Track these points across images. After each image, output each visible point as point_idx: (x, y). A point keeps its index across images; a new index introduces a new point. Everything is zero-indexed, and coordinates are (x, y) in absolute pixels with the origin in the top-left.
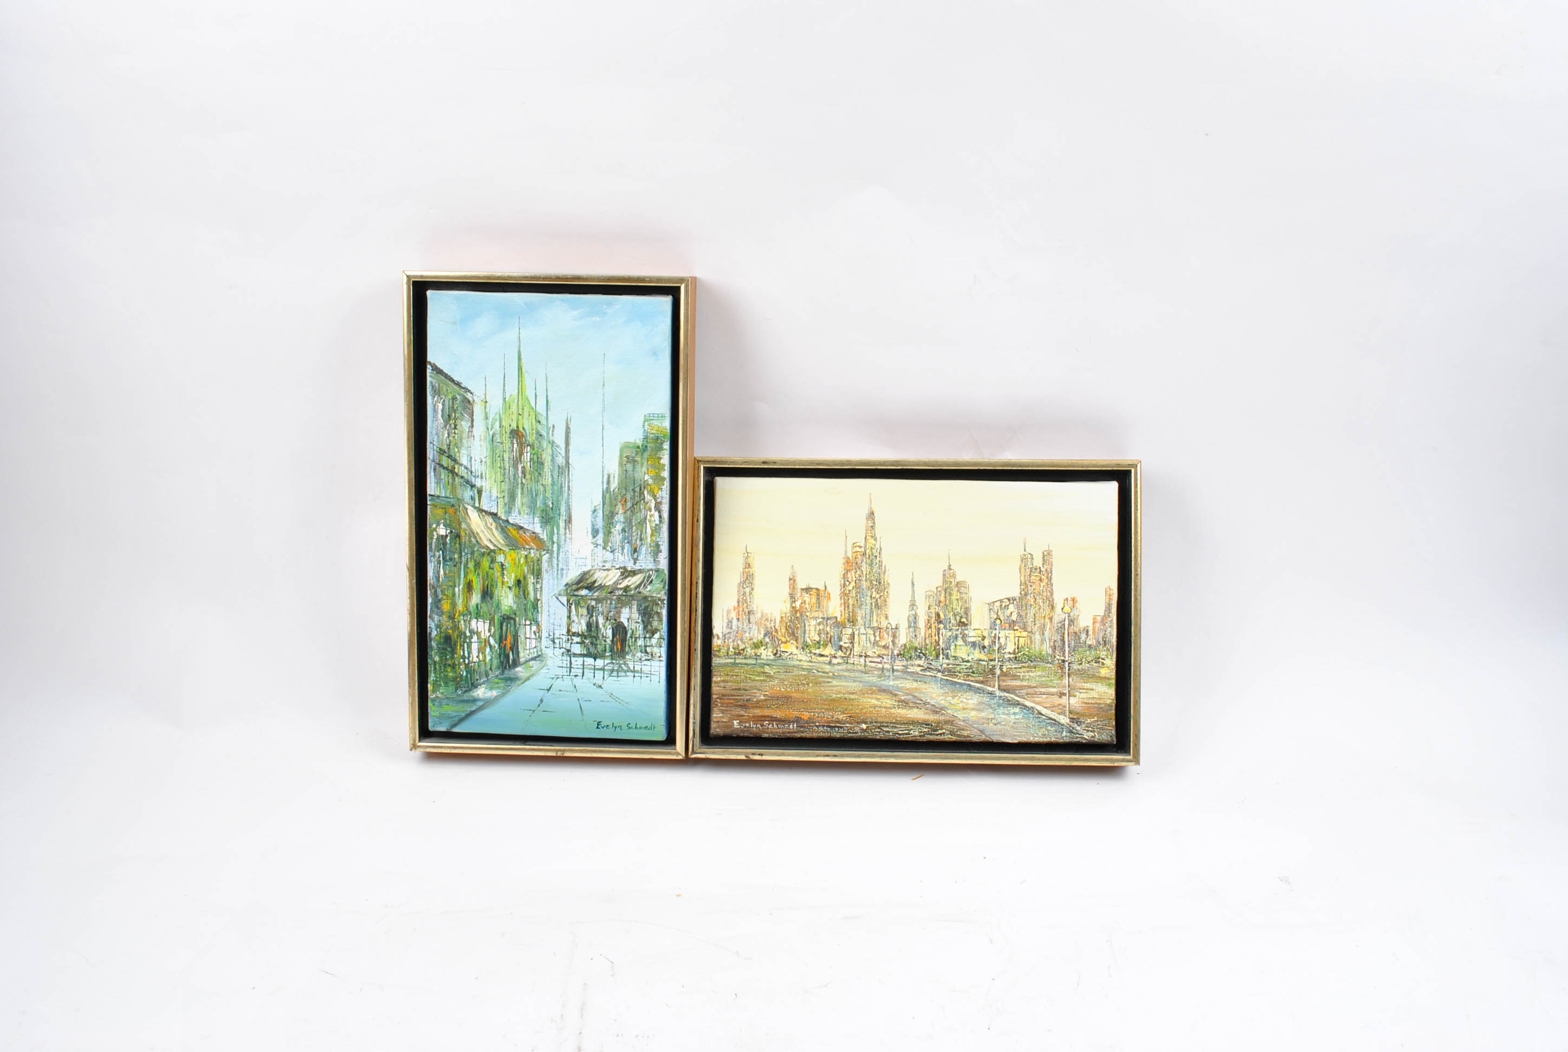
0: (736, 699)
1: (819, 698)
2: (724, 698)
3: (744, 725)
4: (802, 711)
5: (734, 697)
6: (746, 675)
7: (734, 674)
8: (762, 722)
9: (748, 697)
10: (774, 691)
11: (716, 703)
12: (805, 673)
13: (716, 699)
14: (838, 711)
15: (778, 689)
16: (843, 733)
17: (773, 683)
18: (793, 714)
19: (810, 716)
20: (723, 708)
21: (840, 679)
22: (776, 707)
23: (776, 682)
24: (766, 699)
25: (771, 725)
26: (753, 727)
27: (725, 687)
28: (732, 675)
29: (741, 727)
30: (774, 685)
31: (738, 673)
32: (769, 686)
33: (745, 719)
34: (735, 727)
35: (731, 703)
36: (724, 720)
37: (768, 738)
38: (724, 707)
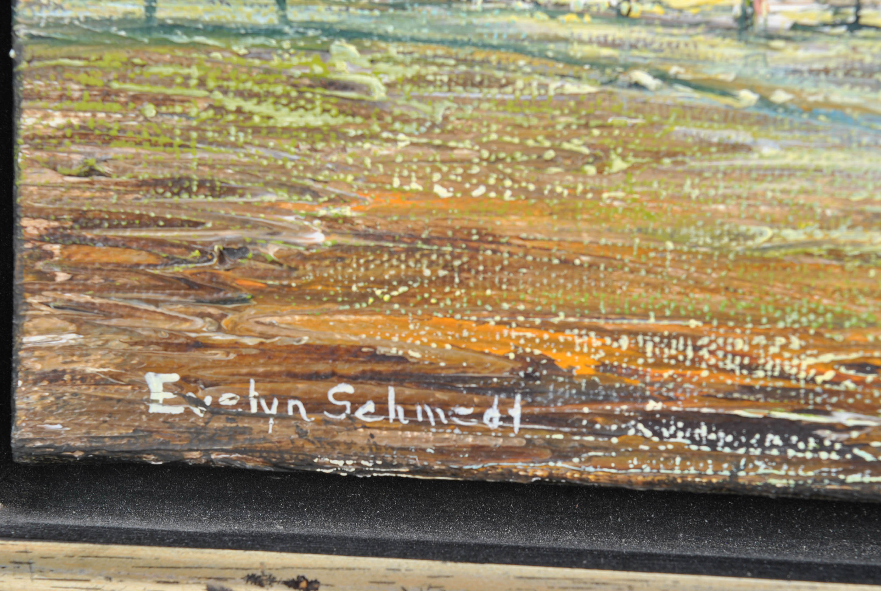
0: (161, 243)
1: (670, 245)
2: (89, 234)
3: (208, 400)
4: (561, 328)
5: (144, 234)
6: (218, 95)
7: (146, 88)
8: (317, 387)
9: (230, 234)
10: (387, 201)
11: (40, 265)
12: (587, 88)
13: (41, 239)
14: (785, 332)
15: (415, 186)
16: (817, 462)
17: (384, 151)
18: (504, 343)
19: (610, 354)
20: (85, 298)
21: (810, 129)
22: (403, 299)
23: (404, 141)
24: (336, 246)
25: (370, 407)
26: (261, 416)
27: (91, 172)
28: (136, 98)
29: (188, 413)
30: (388, 162)
31: (169, 82)
32: (359, 167)
33: (216, 364)
34: (154, 409)
35: (133, 268)
36: (90, 370)
37: (351, 477)
38: (85, 289)
